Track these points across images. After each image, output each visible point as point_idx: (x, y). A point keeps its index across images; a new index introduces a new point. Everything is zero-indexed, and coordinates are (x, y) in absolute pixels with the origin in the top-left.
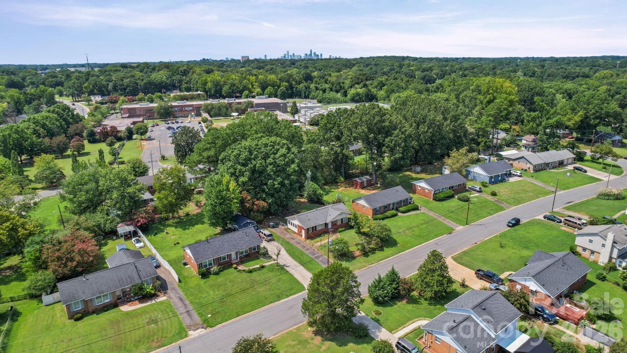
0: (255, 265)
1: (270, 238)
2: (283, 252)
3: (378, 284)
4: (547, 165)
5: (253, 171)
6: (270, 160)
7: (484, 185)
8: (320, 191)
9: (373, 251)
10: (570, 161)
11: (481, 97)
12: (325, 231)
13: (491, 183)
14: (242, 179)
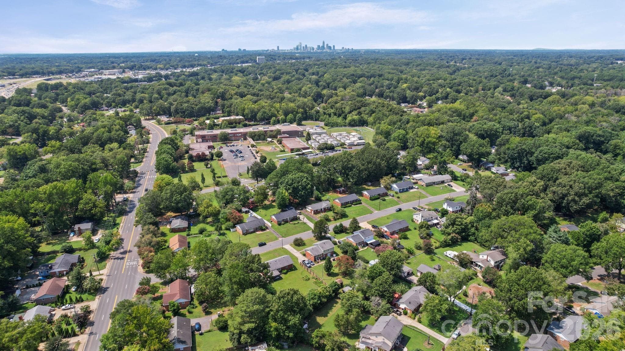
0: (296, 222)
1: (300, 214)
2: (305, 218)
3: (336, 227)
4: (434, 183)
5: (294, 188)
6: (300, 184)
7: (396, 193)
8: (320, 195)
9: (338, 219)
10: (449, 181)
11: (417, 139)
12: (321, 211)
13: (400, 192)
14: (289, 191)
